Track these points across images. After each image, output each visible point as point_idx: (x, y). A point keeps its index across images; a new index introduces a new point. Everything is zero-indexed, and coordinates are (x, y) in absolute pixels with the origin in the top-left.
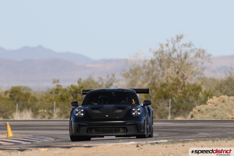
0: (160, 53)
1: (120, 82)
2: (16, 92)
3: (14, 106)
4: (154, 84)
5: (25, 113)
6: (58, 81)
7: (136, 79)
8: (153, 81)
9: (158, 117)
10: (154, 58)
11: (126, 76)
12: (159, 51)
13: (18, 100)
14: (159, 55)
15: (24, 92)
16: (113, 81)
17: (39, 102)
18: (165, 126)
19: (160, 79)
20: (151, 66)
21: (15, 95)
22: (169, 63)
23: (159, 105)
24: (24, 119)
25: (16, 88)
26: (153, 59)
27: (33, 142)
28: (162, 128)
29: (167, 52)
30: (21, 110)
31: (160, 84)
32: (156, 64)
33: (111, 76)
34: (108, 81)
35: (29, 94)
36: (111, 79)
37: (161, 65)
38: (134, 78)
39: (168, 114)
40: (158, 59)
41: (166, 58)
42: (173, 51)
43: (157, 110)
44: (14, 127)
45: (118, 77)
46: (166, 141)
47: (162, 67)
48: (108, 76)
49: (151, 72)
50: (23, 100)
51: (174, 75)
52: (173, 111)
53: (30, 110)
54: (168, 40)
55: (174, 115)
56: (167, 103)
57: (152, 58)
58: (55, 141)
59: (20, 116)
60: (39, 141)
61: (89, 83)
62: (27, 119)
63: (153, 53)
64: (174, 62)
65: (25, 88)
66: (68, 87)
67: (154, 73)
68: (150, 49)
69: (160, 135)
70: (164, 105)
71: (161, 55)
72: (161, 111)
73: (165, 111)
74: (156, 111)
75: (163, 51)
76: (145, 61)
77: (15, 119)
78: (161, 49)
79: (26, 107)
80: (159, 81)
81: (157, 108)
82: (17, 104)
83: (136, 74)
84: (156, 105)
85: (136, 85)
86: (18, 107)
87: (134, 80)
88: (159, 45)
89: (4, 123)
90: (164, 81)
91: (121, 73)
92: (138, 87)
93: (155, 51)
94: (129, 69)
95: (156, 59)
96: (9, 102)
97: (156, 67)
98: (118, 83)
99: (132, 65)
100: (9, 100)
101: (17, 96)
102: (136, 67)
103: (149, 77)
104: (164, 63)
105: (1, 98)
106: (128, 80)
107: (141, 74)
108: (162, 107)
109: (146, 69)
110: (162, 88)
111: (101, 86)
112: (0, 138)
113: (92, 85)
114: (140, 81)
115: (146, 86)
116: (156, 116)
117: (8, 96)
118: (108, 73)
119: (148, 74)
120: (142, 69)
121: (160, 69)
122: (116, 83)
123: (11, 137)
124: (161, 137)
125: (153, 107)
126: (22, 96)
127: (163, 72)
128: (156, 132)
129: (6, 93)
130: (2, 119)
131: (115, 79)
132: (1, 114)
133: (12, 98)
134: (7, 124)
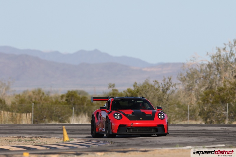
1: (177, 86)
2: (73, 96)
3: (70, 110)
4: (211, 88)
5: (81, 117)
6: (114, 85)
7: (193, 83)
8: (210, 85)
9: (216, 121)
10: (211, 62)
11: (183, 80)
12: (217, 55)
13: (74, 104)
14: (216, 59)
15: (81, 96)
16: (170, 85)
17: (96, 106)
18: (222, 131)
19: (217, 83)
20: (208, 70)
21: (71, 99)
22: (227, 67)
23: (217, 109)
24: (80, 123)
25: (72, 92)
26: (210, 63)
27: (90, 146)
28: (219, 133)
29: (224, 56)
30: (78, 114)
31: (218, 89)
32: (213, 68)
33: (167, 80)
34: (165, 85)
35: (85, 97)
36: (167, 83)
37: (218, 69)
38: (192, 82)
39: (225, 118)
40: (215, 63)
41: (223, 62)
42: (230, 55)
43: (215, 114)
44: (71, 131)
45: (174, 81)
46: (224, 145)
47: (220, 70)
48: (164, 80)
49: (208, 76)
50: (79, 104)
51: (231, 79)
52: (231, 116)
53: (87, 114)
54: (225, 44)
55: (232, 120)
56: (224, 107)
57: (209, 62)
58: (112, 145)
59: (77, 120)
60: (96, 146)
61: (145, 87)
62: (83, 123)
63: (211, 57)
64: (231, 66)
65: (82, 92)
66: (124, 91)
67: (211, 77)
68: (207, 53)
69: (217, 139)
70: (221, 109)
71: (218, 59)
72: (218, 115)
73: (222, 116)
74: (213, 115)
75: (220, 55)
76: (203, 65)
77: (71, 123)
78: (218, 53)
79: (82, 111)
80: (217, 85)
81: (214, 112)
82: (74, 108)
83: (193, 77)
84: (213, 109)
85: (193, 89)
86: (74, 111)
87: (191, 85)
88: (216, 49)
89: (60, 127)
90: (221, 85)
91: (178, 77)
92: (195, 91)
93: (213, 55)
94: (186, 74)
95: (214, 63)
96: (65, 106)
97: (213, 71)
98: (175, 87)
99: (189, 69)
100: (65, 104)
101: (73, 100)
102: (192, 71)
103: (206, 81)
104: (221, 67)
105: (57, 103)
106: (185, 84)
107: (198, 78)
108: (219, 111)
109: (203, 74)
110: (220, 92)
111: (157, 90)
112: (56, 142)
113: (148, 88)
114: (197, 85)
115: (203, 90)
116: (214, 120)
117: (64, 100)
118: (164, 77)
119: (205, 78)
120: (199, 73)
121: (217, 73)
122: (172, 87)
123: (67, 141)
124: (218, 141)
125: (211, 112)
126: (78, 100)
127: (220, 76)
128: (214, 137)
129: (62, 97)
130: (58, 123)
131: (171, 83)
132: (57, 118)
133: (68, 102)
134: (63, 128)
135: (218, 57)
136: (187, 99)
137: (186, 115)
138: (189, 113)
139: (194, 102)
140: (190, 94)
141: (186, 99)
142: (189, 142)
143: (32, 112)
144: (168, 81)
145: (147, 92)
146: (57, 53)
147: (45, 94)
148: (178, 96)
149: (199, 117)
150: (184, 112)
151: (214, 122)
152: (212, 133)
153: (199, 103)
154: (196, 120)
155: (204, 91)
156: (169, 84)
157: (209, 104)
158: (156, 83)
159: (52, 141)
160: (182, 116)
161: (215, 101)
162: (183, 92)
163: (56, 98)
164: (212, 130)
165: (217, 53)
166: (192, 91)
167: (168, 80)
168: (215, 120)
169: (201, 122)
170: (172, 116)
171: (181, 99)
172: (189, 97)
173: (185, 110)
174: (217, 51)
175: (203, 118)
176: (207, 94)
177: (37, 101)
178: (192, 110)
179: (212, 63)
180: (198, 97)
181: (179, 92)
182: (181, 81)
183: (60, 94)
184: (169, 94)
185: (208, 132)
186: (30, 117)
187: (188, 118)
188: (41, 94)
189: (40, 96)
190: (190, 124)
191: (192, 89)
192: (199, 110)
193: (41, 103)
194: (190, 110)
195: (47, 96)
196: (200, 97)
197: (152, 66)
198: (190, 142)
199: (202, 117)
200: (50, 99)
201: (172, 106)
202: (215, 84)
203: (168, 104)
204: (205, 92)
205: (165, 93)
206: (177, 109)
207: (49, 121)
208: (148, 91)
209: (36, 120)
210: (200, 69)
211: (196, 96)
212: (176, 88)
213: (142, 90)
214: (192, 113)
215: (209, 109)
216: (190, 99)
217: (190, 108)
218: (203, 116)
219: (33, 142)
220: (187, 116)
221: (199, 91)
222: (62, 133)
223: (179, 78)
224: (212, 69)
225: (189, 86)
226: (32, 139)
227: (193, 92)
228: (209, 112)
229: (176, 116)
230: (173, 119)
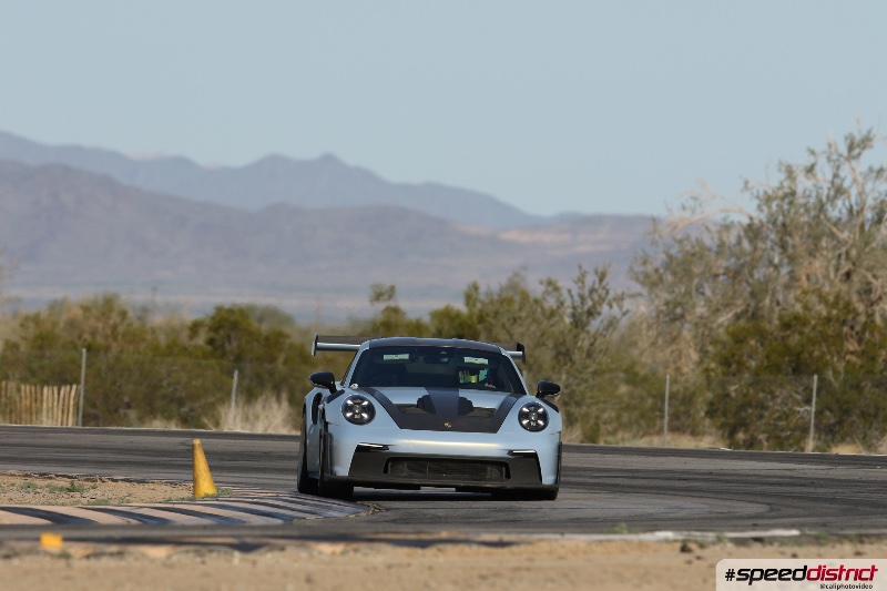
0: (783, 199)
1: (627, 304)
2: (235, 326)
3: (225, 378)
4: (755, 316)
7: (688, 293)
8: (753, 303)
9: (768, 440)
10: (761, 217)
11: (652, 282)
12: (780, 193)
13: (238, 359)
14: (779, 206)
15: (265, 328)
16: (602, 300)
18: (792, 477)
19: (780, 297)
20: (746, 245)
21: (229, 337)
22: (817, 239)
23: (774, 397)
24: (259, 430)
25: (231, 311)
26: (756, 221)
27: (292, 518)
28: (780, 484)
29: (809, 196)
30: (250, 395)
31: (781, 318)
32: (765, 239)
33: (591, 280)
34: (582, 298)
35: (281, 335)
36: (592, 291)
37: (784, 246)
38: (683, 290)
39: (805, 430)
40: (774, 223)
41: (805, 219)
42: (832, 193)
43: (766, 414)
44: (222, 460)
45: (619, 283)
46: (795, 532)
47: (790, 250)
48: (581, 280)
49: (746, 271)
50: (259, 359)
51: (832, 284)
52: (825, 421)
53: (284, 396)
54: (813, 153)
55: (830, 437)
56: (801, 389)
57: (751, 218)
58: (374, 517)
59: (246, 419)
60: (313, 517)
61: (510, 301)
62: (271, 432)
63: (758, 197)
64: (832, 236)
65: (269, 314)
67: (759, 274)
68: (746, 183)
69: (772, 510)
70: (791, 396)
71: (786, 207)
72: (780, 418)
73: (794, 420)
74: (761, 417)
75: (793, 193)
76: (727, 227)
77: (226, 430)
78: (786, 184)
79: (269, 385)
80: (778, 304)
81: (764, 407)
82: (236, 373)
83: (689, 274)
84: (761, 395)
85: (688, 318)
86: (239, 385)
87: (679, 299)
88: (780, 170)
89: (183, 444)
90: (793, 306)
91: (631, 269)
92: (696, 325)
93: (765, 193)
94: (663, 257)
95: (769, 222)
96: (204, 362)
97: (765, 250)
98: (621, 308)
99: (675, 240)
100: (205, 357)
101: (235, 344)
102: (688, 248)
103: (737, 287)
104: (797, 239)
105: (174, 349)
106: (657, 296)
107: (707, 275)
108: (784, 403)
109: (728, 259)
110: (788, 332)
111: (553, 313)
112: (168, 497)
113: (520, 309)
114: (702, 303)
115: (726, 323)
116: (762, 437)
117: (201, 340)
118: (580, 267)
119: (734, 278)
120: (712, 256)
121: (781, 260)
122: (611, 306)
123: (207, 496)
124: (774, 516)
125: (750, 405)
126: (256, 344)
127: (791, 273)
128: (759, 499)
129: (195, 328)
130: (177, 426)
131: (607, 293)
132: (174, 407)
133: (215, 349)
134: (193, 445)
135: (787, 200)
136: (665, 354)
137: (658, 413)
138: (670, 405)
139: (692, 366)
140: (675, 333)
141: (661, 355)
142: (665, 516)
143: (78, 383)
144: (594, 283)
145: (515, 320)
146: (181, 163)
147: (131, 314)
148: (628, 342)
149: (707, 422)
150: (650, 401)
151: (761, 441)
152: (754, 483)
153: (707, 370)
154: (695, 433)
155: (728, 326)
156: (600, 296)
157: (746, 375)
158: (550, 289)
159: (149, 496)
160: (643, 416)
161: (766, 364)
162: (649, 327)
163: (173, 332)
164: (754, 472)
165: (781, 183)
166: (682, 324)
167: (597, 280)
168: (766, 435)
169: (714, 443)
170: (605, 416)
171: (642, 353)
172: (674, 347)
173: (654, 393)
174: (782, 176)
175: (722, 426)
176: (739, 339)
177: (100, 341)
178: (680, 396)
179: (761, 221)
180: (703, 346)
181: (633, 325)
182: (643, 283)
183: (189, 318)
184: (598, 330)
185: (737, 482)
186: (72, 403)
187: (666, 428)
188: (115, 318)
189: (111, 322)
190: (672, 446)
191: (682, 316)
192: (709, 395)
193: (115, 348)
194: (673, 396)
195: (136, 324)
196: (711, 348)
197: (537, 224)
198: (671, 516)
199: (719, 423)
200: (149, 337)
201: (607, 376)
202: (771, 301)
203: (591, 369)
204: (731, 329)
205: (583, 329)
206: (623, 389)
207: (141, 420)
208: (520, 318)
209: (91, 411)
210: (717, 241)
211: (696, 345)
212: (624, 309)
213: (496, 313)
214: (682, 408)
215: (745, 396)
216: (677, 353)
217: (675, 389)
218: (723, 419)
219: (78, 495)
220: (662, 417)
221: (709, 325)
222: (191, 467)
223: (636, 274)
224: (760, 245)
225: (671, 306)
226: (76, 483)
227: (687, 326)
228: (743, 407)
229: (619, 417)
230: (610, 428)
